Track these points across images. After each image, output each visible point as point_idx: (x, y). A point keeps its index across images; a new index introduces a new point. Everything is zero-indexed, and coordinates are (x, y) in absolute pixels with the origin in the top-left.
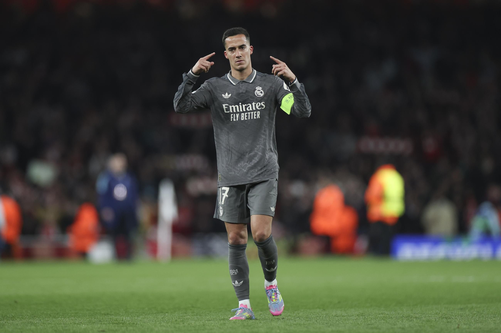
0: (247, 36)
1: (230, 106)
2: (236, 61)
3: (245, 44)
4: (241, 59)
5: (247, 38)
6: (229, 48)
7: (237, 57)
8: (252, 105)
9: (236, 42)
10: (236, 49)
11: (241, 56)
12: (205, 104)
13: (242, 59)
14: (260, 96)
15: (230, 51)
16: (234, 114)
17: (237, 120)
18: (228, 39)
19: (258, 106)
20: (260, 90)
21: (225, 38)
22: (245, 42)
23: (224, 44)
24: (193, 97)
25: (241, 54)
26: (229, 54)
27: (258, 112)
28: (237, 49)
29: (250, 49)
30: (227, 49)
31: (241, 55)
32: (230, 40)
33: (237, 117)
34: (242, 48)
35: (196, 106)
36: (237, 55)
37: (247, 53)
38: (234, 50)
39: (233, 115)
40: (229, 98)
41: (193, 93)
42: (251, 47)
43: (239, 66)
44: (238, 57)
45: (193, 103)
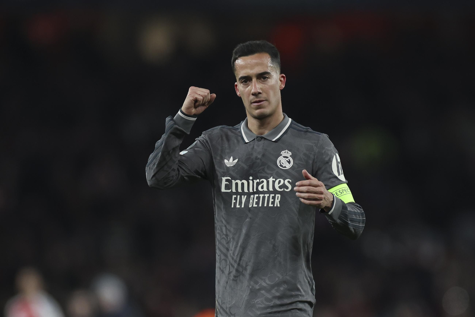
0: (274, 56)
1: (233, 181)
2: (253, 101)
3: (269, 71)
4: (260, 98)
5: (273, 60)
6: (240, 76)
7: (253, 94)
8: (268, 182)
9: (252, 67)
10: (252, 80)
11: (260, 93)
12: (203, 174)
13: (263, 96)
14: (285, 167)
15: (242, 82)
16: (239, 196)
17: (243, 206)
18: (239, 62)
19: (279, 184)
20: (287, 157)
21: (235, 60)
22: (269, 68)
23: (234, 70)
24: (182, 161)
25: (261, 89)
26: (241, 89)
27: (277, 195)
28: (254, 80)
29: (281, 81)
30: (238, 80)
31: (260, 91)
32: (242, 63)
33: (244, 200)
34: (265, 78)
35: (186, 176)
36: (253, 91)
37: (272, 87)
38: (250, 81)
39: (237, 197)
40: (234, 166)
41: (182, 153)
42: (283, 77)
43: (258, 111)
44: (256, 94)
45: (181, 171)
